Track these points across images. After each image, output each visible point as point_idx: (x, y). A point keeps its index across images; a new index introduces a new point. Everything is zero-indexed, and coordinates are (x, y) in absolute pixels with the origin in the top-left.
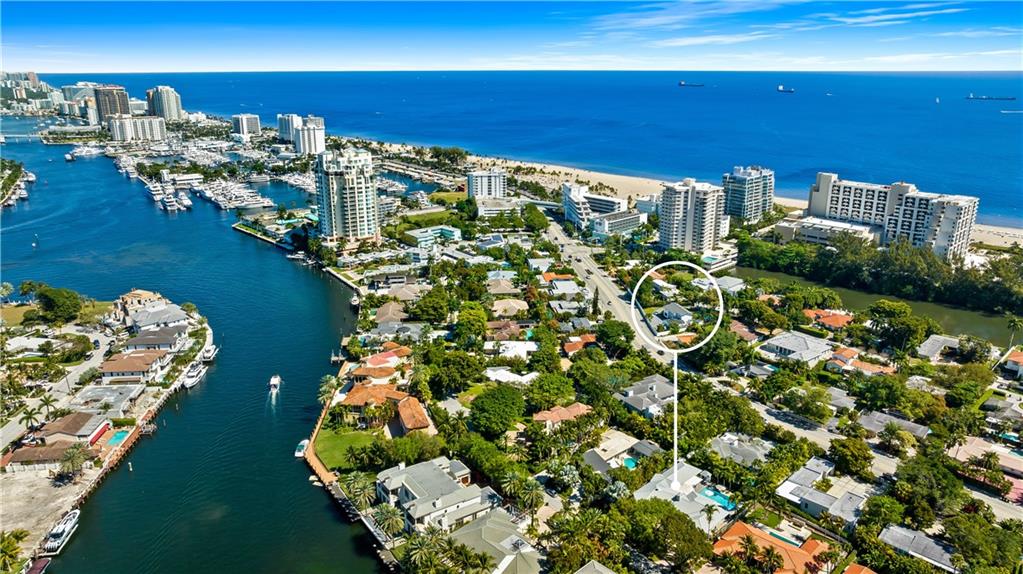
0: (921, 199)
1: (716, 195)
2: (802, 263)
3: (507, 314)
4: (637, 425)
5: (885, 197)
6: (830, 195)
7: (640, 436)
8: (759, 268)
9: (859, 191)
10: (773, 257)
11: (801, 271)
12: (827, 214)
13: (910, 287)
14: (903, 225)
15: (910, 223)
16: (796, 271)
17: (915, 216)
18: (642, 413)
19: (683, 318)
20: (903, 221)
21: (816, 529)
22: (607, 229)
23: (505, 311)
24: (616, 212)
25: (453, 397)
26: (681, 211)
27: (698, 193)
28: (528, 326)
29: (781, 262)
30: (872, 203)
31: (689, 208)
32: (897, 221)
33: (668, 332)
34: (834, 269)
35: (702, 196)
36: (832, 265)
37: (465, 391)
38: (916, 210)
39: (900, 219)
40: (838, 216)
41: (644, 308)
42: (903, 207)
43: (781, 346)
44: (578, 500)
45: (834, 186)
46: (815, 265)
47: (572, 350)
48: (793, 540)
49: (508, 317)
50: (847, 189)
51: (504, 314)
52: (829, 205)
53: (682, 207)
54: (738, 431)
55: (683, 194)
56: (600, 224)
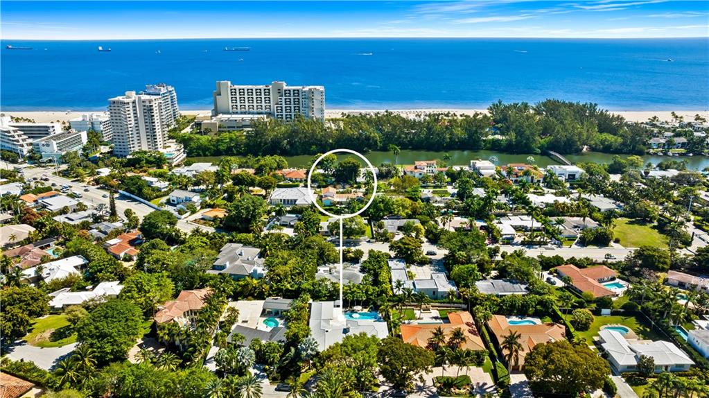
0: (294, 90)
1: (157, 102)
2: (237, 145)
3: (16, 241)
4: (255, 288)
5: (269, 92)
6: (230, 96)
7: (260, 296)
8: (205, 155)
9: (250, 91)
10: (214, 146)
11: (237, 151)
12: (231, 111)
13: (314, 147)
14: (286, 110)
15: (290, 107)
16: (235, 152)
17: (292, 103)
18: (252, 276)
19: (193, 200)
20: (286, 107)
21: (439, 307)
22: (56, 149)
23: (13, 237)
24: (52, 134)
25: (20, 344)
26: (132, 119)
27: (144, 102)
28: (49, 246)
29: (221, 147)
30: (261, 98)
31: (138, 116)
32: (281, 107)
33: (189, 213)
34: (262, 144)
35: (147, 104)
36: (260, 142)
37: (30, 331)
38: (292, 98)
39: (284, 106)
40: (239, 110)
41: (149, 201)
42: (284, 98)
43: (284, 198)
44: (263, 377)
45: (231, 90)
46: (247, 145)
47: (121, 251)
48: (434, 321)
49: (18, 243)
50: (242, 91)
51: (12, 241)
52: (230, 104)
53: (132, 115)
54: (325, 263)
55: (131, 104)
56: (48, 145)
